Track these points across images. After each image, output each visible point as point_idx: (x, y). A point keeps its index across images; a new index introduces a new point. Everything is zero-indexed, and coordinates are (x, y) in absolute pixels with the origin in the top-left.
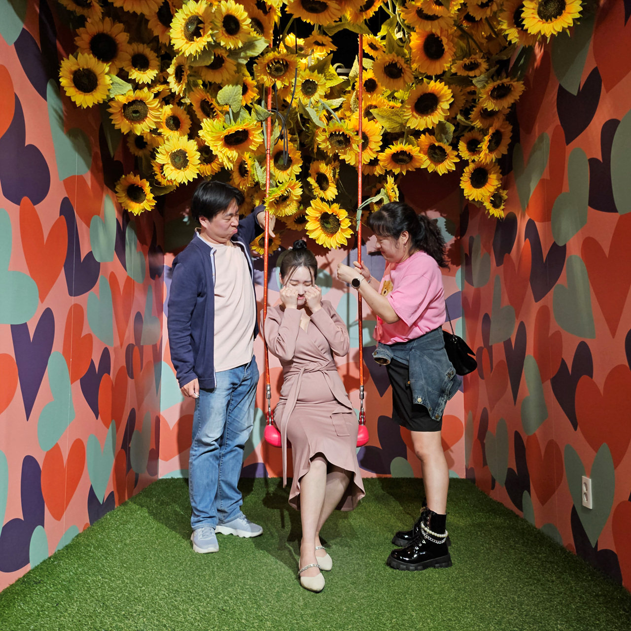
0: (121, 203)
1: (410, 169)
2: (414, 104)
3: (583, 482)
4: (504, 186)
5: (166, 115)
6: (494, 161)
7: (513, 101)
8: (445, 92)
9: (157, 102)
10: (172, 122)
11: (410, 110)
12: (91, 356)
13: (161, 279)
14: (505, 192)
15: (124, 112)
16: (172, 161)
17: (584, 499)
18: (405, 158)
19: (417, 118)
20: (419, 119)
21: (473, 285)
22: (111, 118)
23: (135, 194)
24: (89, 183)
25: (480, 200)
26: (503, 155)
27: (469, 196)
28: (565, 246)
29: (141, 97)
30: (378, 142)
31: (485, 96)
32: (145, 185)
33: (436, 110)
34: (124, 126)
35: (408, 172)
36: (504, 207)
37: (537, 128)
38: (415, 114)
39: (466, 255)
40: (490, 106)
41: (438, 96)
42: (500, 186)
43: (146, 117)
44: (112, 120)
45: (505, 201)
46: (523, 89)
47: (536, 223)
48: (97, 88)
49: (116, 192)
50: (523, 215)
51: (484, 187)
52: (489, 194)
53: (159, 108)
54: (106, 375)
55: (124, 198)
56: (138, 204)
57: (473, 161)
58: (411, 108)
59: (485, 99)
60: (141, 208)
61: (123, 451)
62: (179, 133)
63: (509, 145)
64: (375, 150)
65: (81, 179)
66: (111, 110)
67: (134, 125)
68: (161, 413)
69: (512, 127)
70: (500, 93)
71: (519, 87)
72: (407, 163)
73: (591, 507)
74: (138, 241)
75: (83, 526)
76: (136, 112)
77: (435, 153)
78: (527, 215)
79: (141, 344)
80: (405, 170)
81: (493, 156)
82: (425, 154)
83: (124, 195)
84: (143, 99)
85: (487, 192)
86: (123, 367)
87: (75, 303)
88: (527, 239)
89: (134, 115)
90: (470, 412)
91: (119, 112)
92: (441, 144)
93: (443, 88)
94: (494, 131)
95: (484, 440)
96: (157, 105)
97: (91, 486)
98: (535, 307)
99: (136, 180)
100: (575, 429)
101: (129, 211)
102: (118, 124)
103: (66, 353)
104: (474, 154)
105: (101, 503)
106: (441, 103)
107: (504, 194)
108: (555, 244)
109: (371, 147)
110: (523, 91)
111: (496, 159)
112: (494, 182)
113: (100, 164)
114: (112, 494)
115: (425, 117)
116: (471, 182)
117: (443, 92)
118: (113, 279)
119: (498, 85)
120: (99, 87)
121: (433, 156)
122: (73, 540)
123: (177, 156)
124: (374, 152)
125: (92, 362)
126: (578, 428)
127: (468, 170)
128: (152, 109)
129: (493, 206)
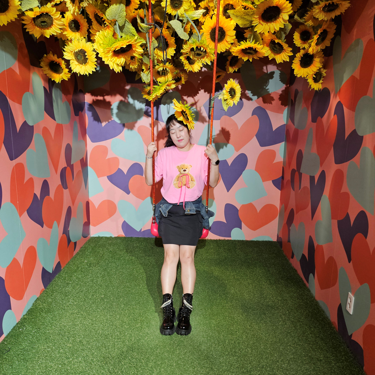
0: (46, 74)
1: (255, 58)
2: (261, 15)
3: (349, 296)
4: (324, 67)
5: (69, 19)
6: (319, 50)
7: (339, 14)
8: (287, 5)
9: (59, 15)
10: (73, 25)
11: (258, 19)
12: (34, 191)
13: (83, 113)
14: (325, 71)
15: (34, 22)
16: (75, 58)
17: (348, 306)
18: (252, 52)
19: (263, 25)
20: (264, 25)
21: (294, 125)
22: (25, 27)
23: (55, 68)
24: (17, 71)
25: (305, 77)
26: (326, 47)
27: (297, 74)
28: (362, 137)
29: (46, 11)
30: (233, 36)
31: (317, 11)
32: (62, 63)
33: (278, 18)
34: (36, 32)
35: (253, 59)
36: (322, 82)
37: (355, 31)
38: (261, 22)
39: (292, 100)
40: (321, 16)
41: (281, 9)
42: (322, 67)
43: (52, 24)
44: (26, 29)
45: (324, 77)
46: (349, 6)
47: (345, 108)
48: (9, 9)
49: (42, 67)
50: (335, 96)
51: (309, 68)
52: (312, 73)
53: (61, 19)
54: (47, 197)
55: (47, 70)
56: (58, 75)
57: (304, 49)
58: (259, 17)
59: (318, 13)
60: (60, 77)
61: (64, 235)
62: (79, 34)
63: (331, 39)
64: (230, 43)
65: (10, 71)
66: (24, 22)
67: (44, 31)
68: (90, 199)
69: (336, 26)
70: (330, 8)
71: (346, 5)
72: (253, 55)
73: (352, 314)
74: (63, 94)
75: (40, 292)
76: (44, 22)
77: (275, 47)
78: (338, 97)
79: (72, 164)
80: (252, 58)
81: (319, 48)
82: (267, 46)
83: (47, 68)
84: (47, 12)
85: (311, 71)
86: (59, 185)
87: (16, 164)
88: (336, 115)
89: (42, 24)
90: (283, 205)
91: (31, 22)
92: (280, 41)
93: (285, 3)
94: (322, 31)
95: (290, 227)
96: (59, 16)
97: (43, 267)
98: (335, 167)
99: (55, 58)
100: (349, 262)
101: (53, 80)
102: (31, 31)
103: (13, 201)
104: (304, 43)
105: (51, 272)
106: (282, 14)
107: (324, 72)
108: (355, 131)
109: (227, 41)
110: (349, 7)
111: (321, 49)
112: (317, 65)
113: (26, 51)
114: (59, 263)
115: (269, 24)
116: (300, 64)
117: (284, 5)
118: (45, 131)
119: (329, 3)
120: (11, 8)
121: (273, 49)
122: (33, 304)
123: (79, 54)
124: (229, 44)
125: (35, 194)
126: (351, 262)
127: (299, 55)
128: (56, 19)
129: (314, 82)
